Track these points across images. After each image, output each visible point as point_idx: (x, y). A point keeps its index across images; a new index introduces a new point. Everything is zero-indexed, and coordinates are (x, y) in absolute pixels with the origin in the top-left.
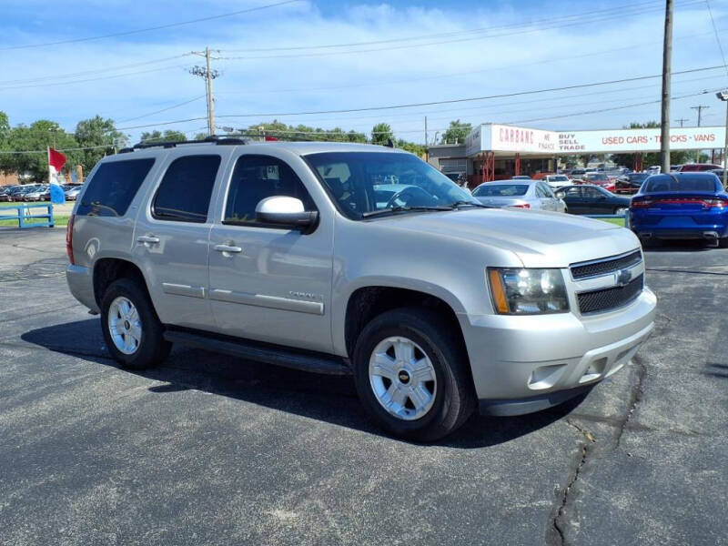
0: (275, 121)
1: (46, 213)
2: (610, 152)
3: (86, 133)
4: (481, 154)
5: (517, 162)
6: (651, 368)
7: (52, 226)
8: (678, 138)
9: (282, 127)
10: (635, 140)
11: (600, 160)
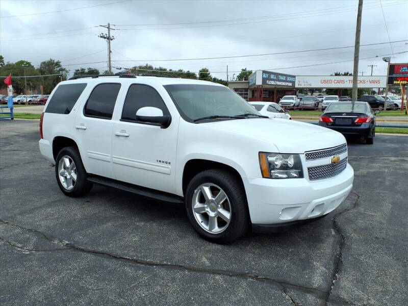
0: (147, 64)
1: (9, 111)
2: (325, 88)
3: (46, 68)
4: (256, 86)
5: (275, 91)
6: (348, 237)
7: (12, 119)
8: (361, 82)
9: (151, 68)
10: (338, 82)
11: (320, 92)
